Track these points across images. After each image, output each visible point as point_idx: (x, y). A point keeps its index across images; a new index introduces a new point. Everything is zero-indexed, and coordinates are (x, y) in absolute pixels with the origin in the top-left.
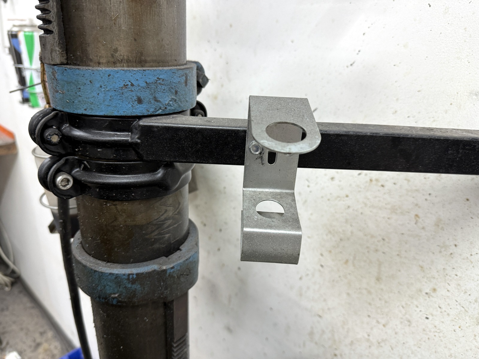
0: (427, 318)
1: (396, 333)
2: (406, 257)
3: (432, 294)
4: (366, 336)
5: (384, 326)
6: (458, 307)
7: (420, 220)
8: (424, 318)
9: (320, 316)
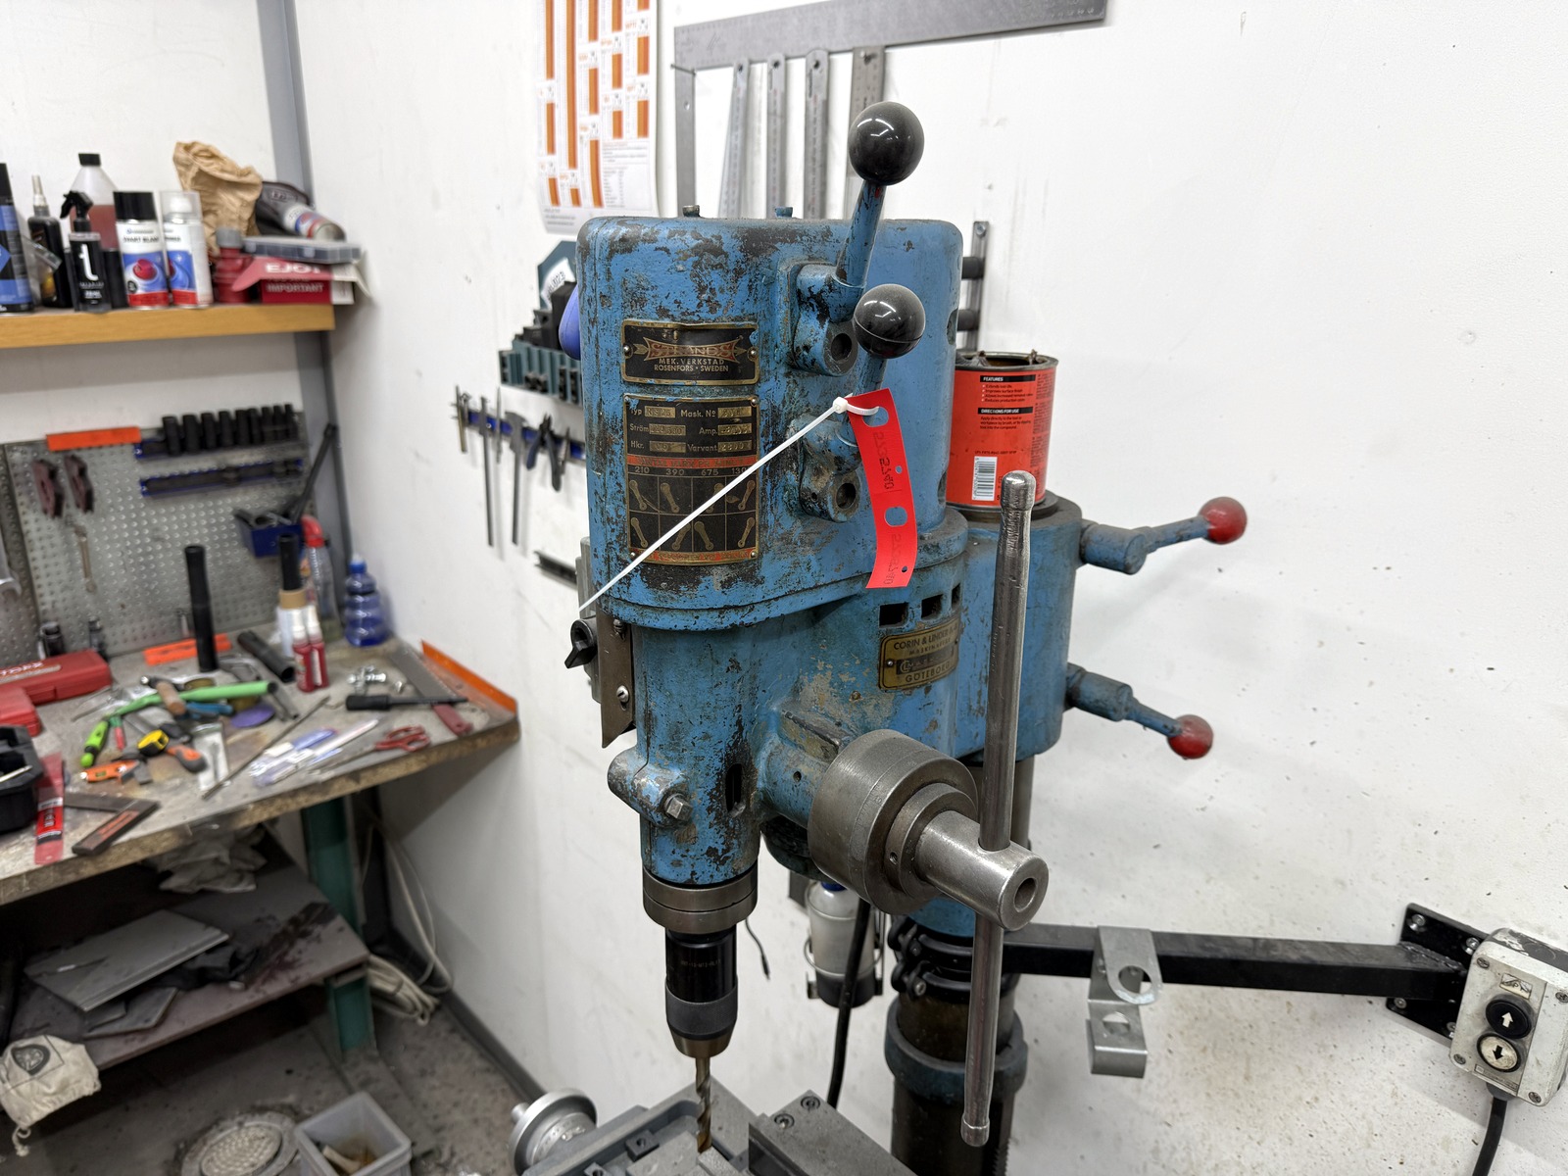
0: (1311, 1136)
1: (1275, 1155)
2: (1279, 1053)
3: (1314, 1104)
4: (1235, 1156)
5: (1259, 1143)
6: (1347, 1125)
7: (1293, 1009)
8: (1307, 1135)
9: (1169, 1125)
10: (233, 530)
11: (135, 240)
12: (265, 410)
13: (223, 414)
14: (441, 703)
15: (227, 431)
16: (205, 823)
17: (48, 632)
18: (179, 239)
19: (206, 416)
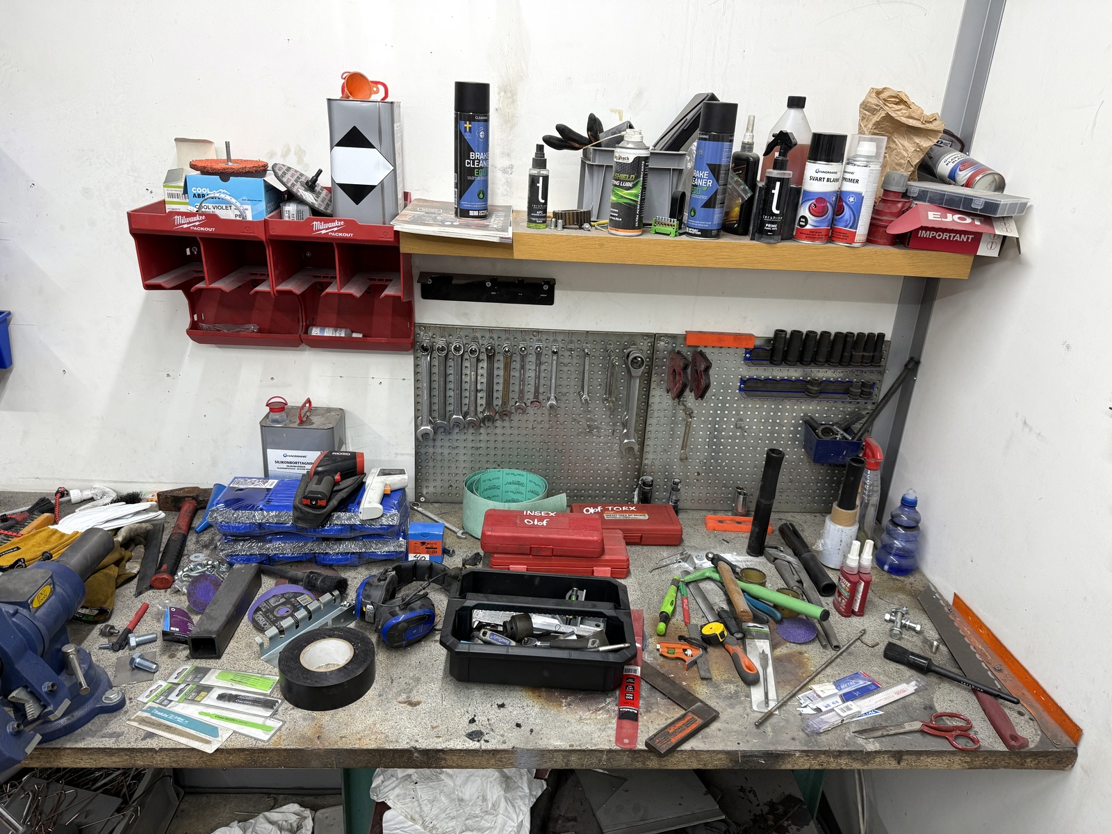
10: (798, 432)
11: (820, 179)
12: (860, 335)
13: (825, 334)
14: (985, 692)
15: (825, 350)
16: (756, 756)
17: (644, 484)
18: (857, 181)
19: (811, 334)
